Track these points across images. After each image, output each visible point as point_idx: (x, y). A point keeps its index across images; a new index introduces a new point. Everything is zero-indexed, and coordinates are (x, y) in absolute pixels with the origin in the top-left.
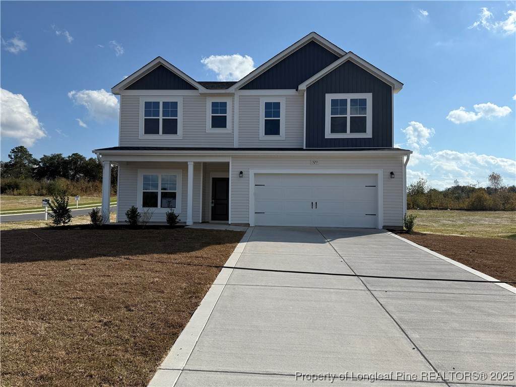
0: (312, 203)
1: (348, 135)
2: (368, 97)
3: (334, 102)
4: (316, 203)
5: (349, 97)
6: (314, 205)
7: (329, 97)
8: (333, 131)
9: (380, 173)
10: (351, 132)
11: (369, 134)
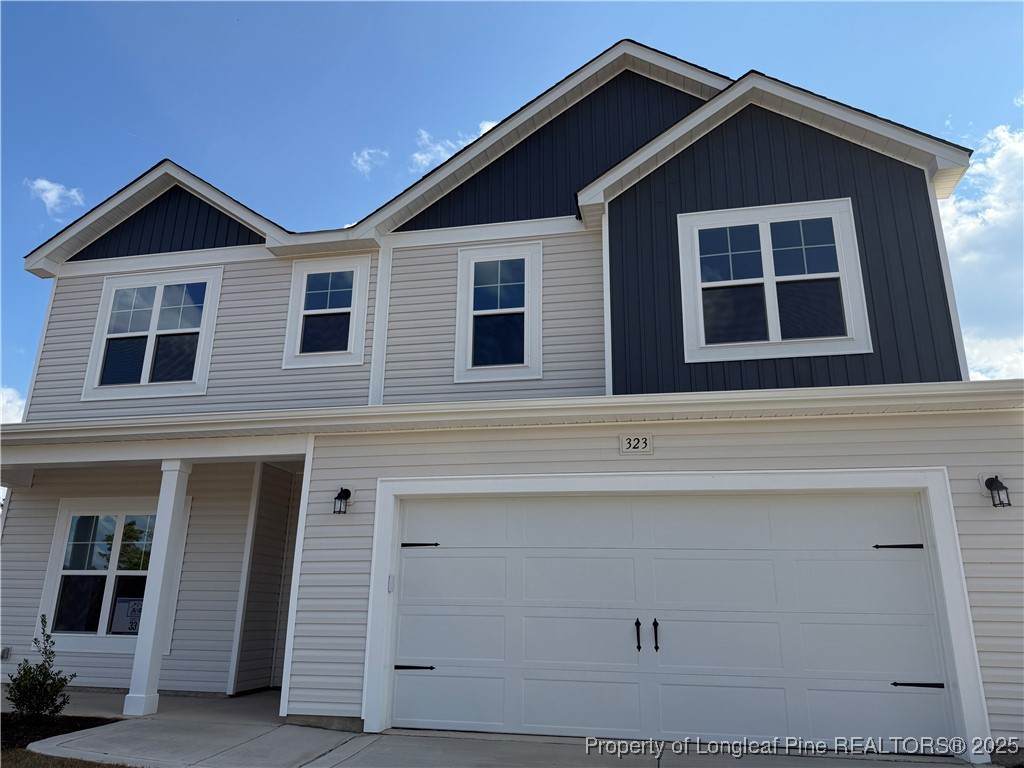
0: (638, 624)
1: (775, 347)
2: (840, 213)
3: (709, 239)
4: (655, 624)
5: (763, 217)
6: (647, 633)
7: (690, 226)
8: (713, 336)
9: (937, 483)
10: (784, 336)
11: (857, 337)
